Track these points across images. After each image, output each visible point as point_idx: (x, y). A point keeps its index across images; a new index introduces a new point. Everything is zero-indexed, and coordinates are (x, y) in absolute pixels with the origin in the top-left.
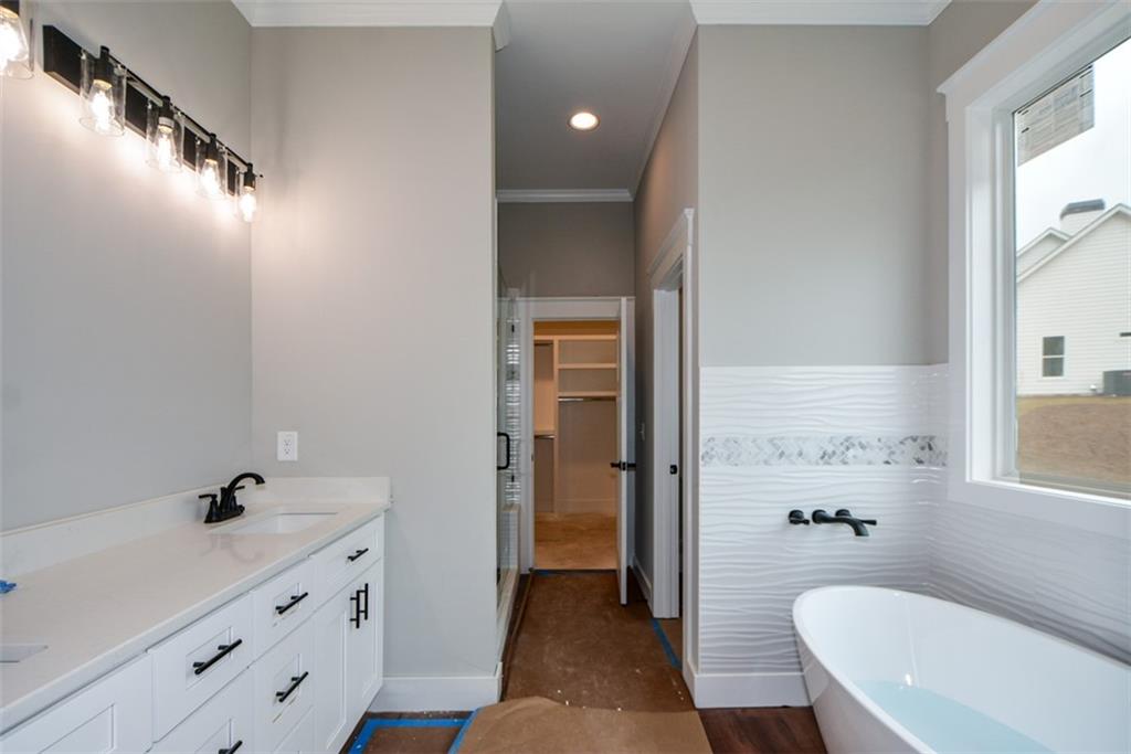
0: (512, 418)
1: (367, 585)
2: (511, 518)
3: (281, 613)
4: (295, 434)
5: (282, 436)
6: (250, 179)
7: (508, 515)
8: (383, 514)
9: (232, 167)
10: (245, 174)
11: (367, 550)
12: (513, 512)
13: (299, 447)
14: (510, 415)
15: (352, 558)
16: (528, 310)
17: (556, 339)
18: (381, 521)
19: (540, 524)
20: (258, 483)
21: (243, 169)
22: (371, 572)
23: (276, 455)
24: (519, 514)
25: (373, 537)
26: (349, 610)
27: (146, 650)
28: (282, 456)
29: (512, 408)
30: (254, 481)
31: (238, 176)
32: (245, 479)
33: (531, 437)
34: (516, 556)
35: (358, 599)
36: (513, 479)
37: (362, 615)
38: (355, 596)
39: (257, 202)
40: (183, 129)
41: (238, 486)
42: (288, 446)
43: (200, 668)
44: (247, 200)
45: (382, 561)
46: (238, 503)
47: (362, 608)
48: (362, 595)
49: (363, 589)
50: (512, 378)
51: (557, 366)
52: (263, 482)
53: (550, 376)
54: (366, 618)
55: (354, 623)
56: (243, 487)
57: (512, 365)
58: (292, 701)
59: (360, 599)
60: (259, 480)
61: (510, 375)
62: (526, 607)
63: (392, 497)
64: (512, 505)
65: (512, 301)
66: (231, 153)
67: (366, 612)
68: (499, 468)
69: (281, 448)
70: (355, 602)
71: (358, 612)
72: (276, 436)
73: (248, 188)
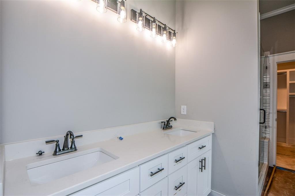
0: (266, 103)
1: (205, 158)
2: (265, 143)
3: (176, 162)
4: (186, 106)
5: (182, 107)
6: (175, 34)
7: (264, 142)
8: (212, 135)
9: (170, 33)
10: (173, 33)
11: (205, 146)
12: (266, 141)
13: (187, 110)
14: (265, 102)
15: (200, 148)
16: (274, 59)
17: (288, 71)
18: (211, 137)
19: (279, 147)
20: (175, 120)
21: (173, 32)
22: (207, 154)
23: (181, 112)
24: (269, 141)
25: (208, 142)
26: (199, 165)
27: (139, 166)
28: (182, 113)
29: (266, 99)
30: (174, 119)
31: (172, 34)
32: (172, 119)
33: (275, 111)
34: (267, 159)
35: (202, 162)
36: (266, 127)
37: (203, 168)
38: (201, 161)
39: (176, 40)
40: (158, 25)
41: (170, 120)
42: (184, 110)
43: (152, 174)
44: (174, 41)
45: (211, 150)
46: (171, 125)
47: (204, 165)
48: (204, 161)
49: (204, 159)
50: (266, 88)
51: (288, 82)
52: (176, 120)
53: (285, 87)
54: (205, 169)
55: (201, 170)
56: (172, 121)
57: (266, 82)
58: (180, 190)
59: (203, 162)
60: (175, 119)
61: (265, 86)
62: (272, 182)
63: (215, 129)
64: (265, 138)
65: (267, 57)
66: (170, 28)
67: (205, 167)
68: (260, 123)
69: (182, 110)
70: (201, 163)
71: (202, 166)
72: (181, 107)
73: (174, 37)
